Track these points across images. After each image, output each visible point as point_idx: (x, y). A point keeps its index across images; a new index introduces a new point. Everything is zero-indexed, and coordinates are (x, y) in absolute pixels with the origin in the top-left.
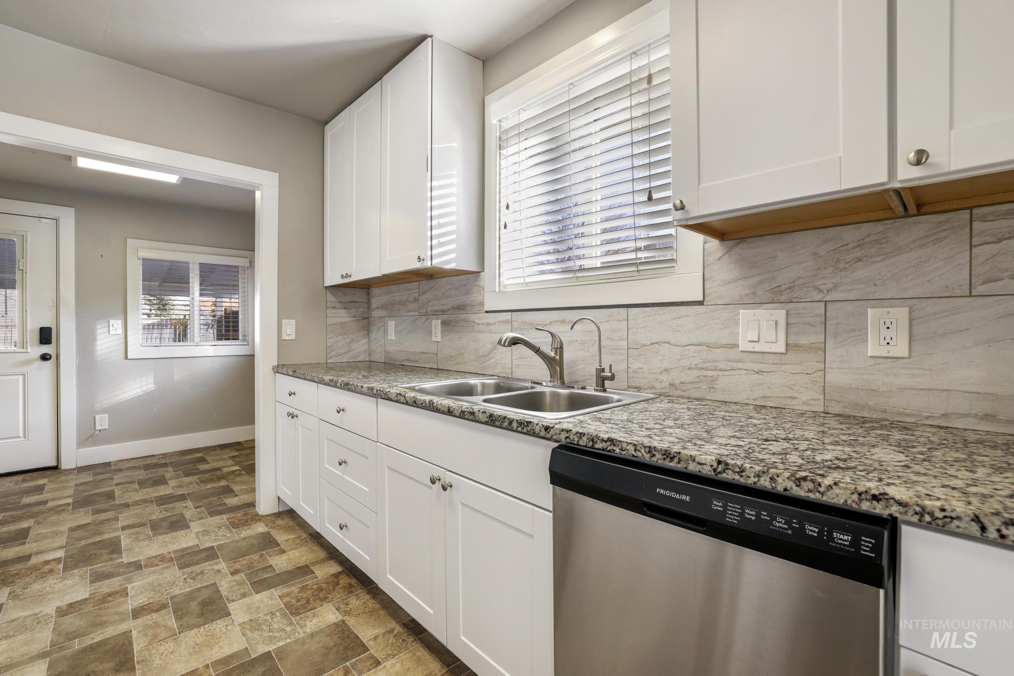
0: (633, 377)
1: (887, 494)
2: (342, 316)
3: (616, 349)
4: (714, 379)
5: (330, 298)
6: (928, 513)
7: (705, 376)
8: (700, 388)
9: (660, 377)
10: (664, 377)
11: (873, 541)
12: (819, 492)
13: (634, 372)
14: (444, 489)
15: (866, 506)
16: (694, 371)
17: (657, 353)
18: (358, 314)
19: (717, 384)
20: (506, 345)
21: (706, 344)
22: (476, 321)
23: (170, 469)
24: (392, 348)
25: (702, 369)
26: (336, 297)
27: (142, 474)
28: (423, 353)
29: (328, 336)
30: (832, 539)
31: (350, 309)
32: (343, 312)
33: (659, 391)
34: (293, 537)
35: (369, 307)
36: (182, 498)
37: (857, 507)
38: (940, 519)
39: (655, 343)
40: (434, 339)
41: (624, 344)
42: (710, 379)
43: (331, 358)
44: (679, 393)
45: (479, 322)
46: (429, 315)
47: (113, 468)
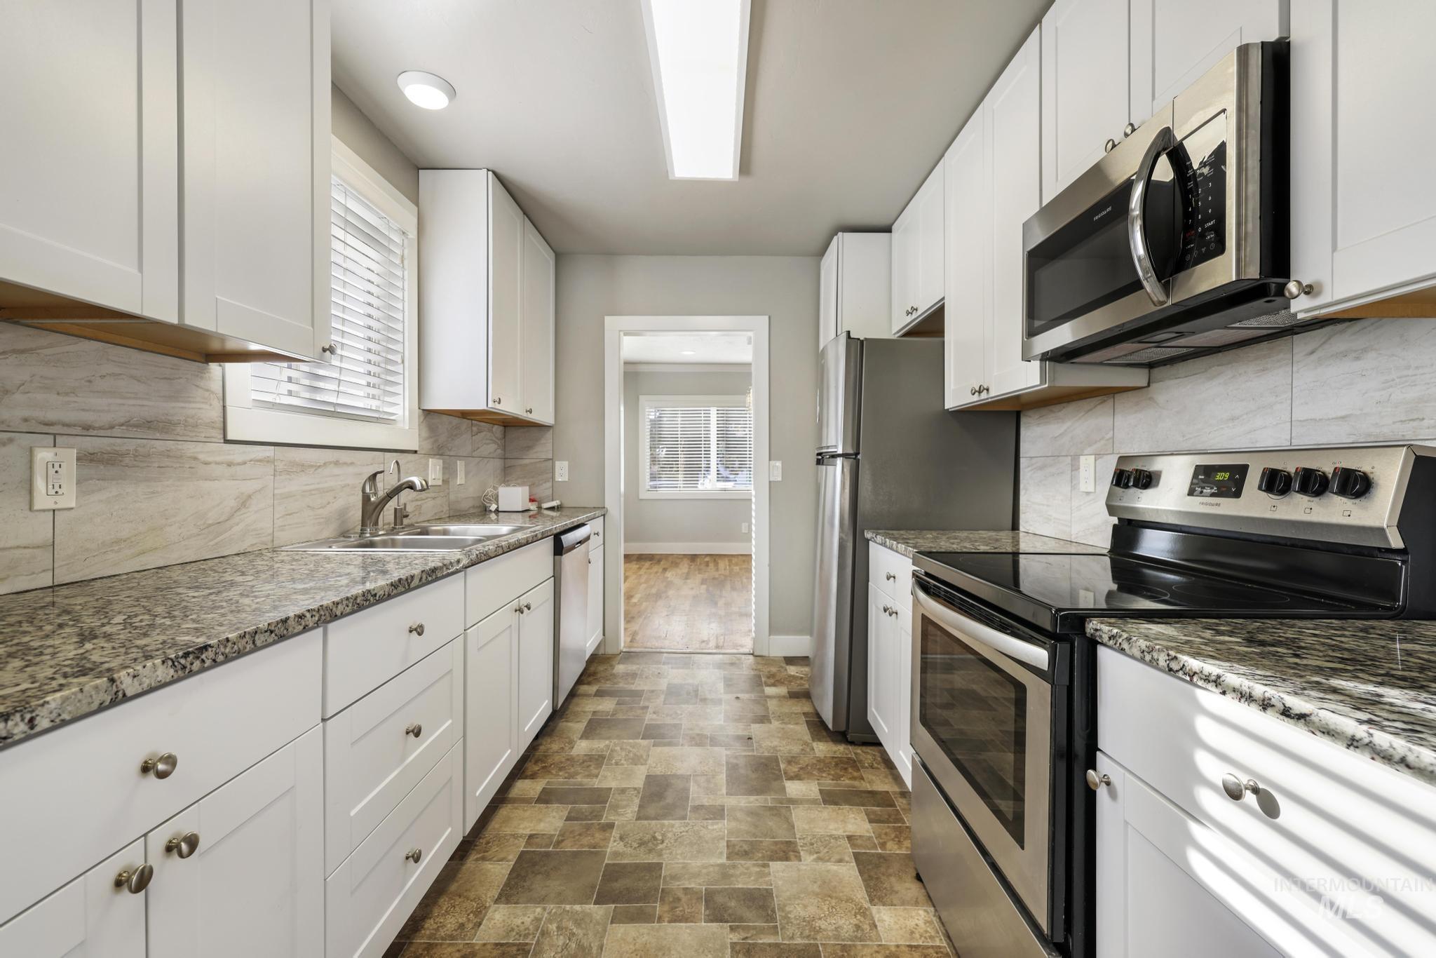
40: (42, 502)
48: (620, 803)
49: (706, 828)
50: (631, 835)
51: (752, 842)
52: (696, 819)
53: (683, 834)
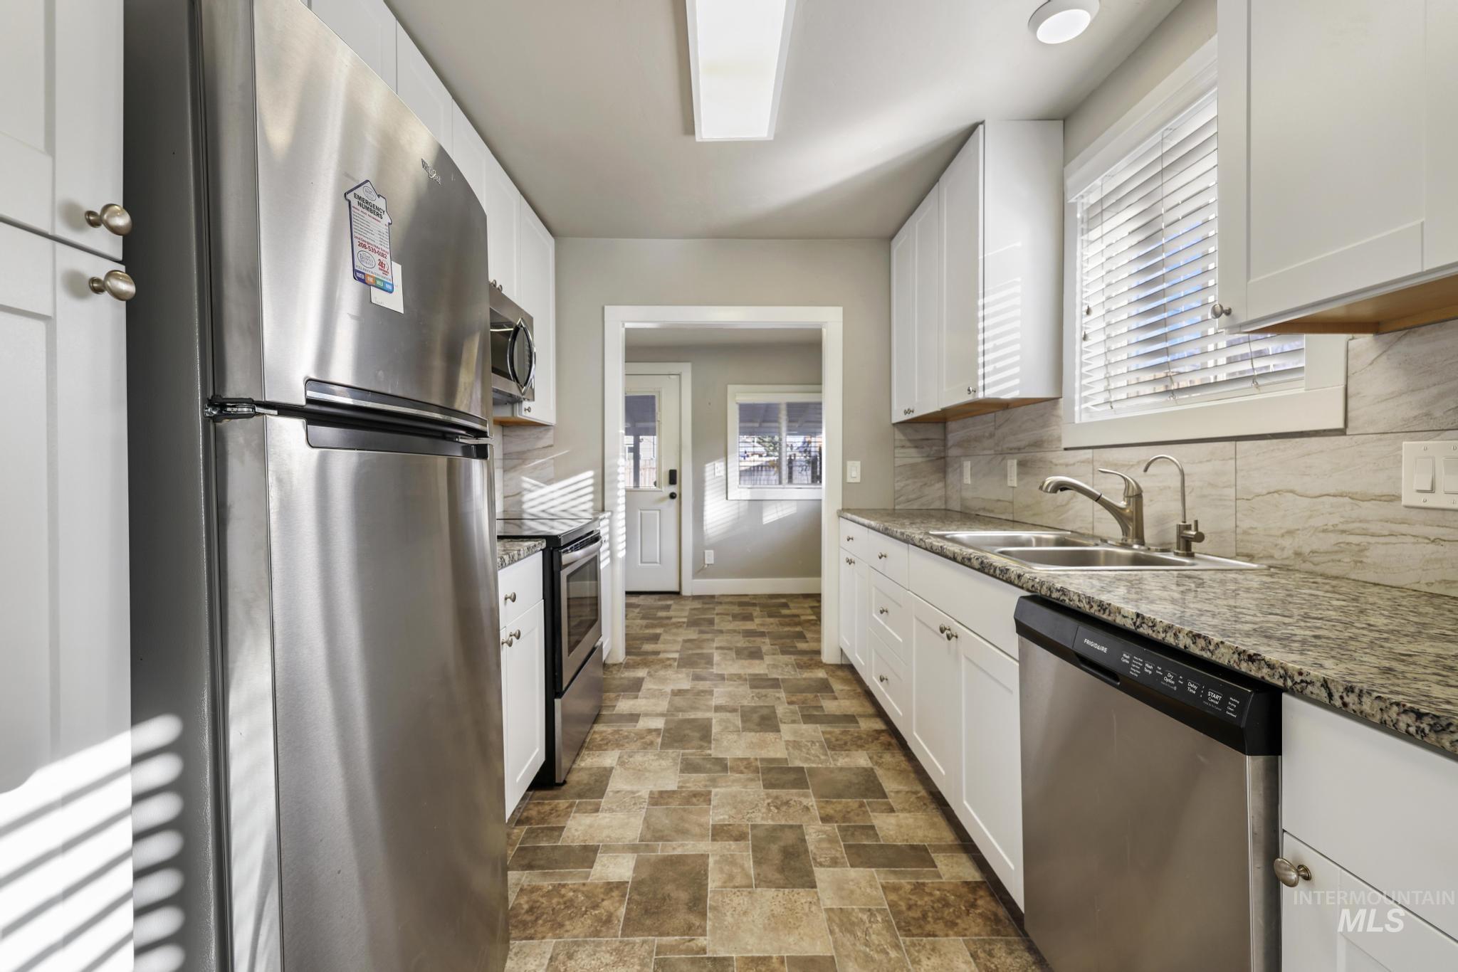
0: (1242, 541)
1: (1259, 655)
2: (912, 456)
3: (1221, 500)
4: (1362, 549)
5: (899, 436)
6: (1290, 677)
7: (1348, 543)
8: (1339, 561)
9: (1280, 541)
10: (1286, 542)
11: (1238, 702)
12: (1209, 650)
13: (1245, 533)
14: (949, 638)
15: (1243, 667)
16: (1331, 535)
17: (1276, 506)
18: (932, 453)
19: (1367, 557)
20: (1049, 490)
21: (1350, 495)
22: (1054, 461)
23: (758, 609)
24: (968, 494)
25: (1343, 532)
26: (905, 434)
27: (736, 609)
28: (999, 500)
29: (896, 479)
30: (1206, 698)
31: (923, 448)
32: (913, 452)
33: (1279, 562)
34: (849, 688)
35: (945, 445)
36: (762, 634)
37: (1238, 668)
38: (1299, 683)
39: (1274, 492)
40: (1009, 484)
41: (1230, 492)
42: (1357, 548)
43: (899, 504)
44: (1308, 566)
45: (1057, 462)
46: (1004, 454)
47: (716, 600)
48: (829, 846)
49: (730, 817)
50: (800, 811)
51: (688, 805)
52: (740, 825)
53: (751, 811)
